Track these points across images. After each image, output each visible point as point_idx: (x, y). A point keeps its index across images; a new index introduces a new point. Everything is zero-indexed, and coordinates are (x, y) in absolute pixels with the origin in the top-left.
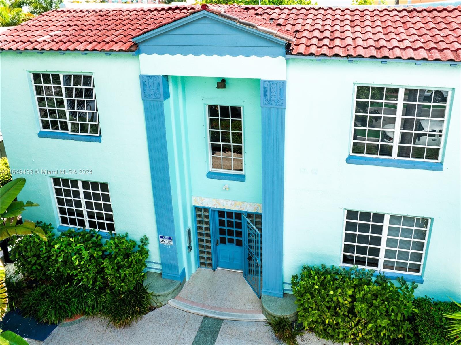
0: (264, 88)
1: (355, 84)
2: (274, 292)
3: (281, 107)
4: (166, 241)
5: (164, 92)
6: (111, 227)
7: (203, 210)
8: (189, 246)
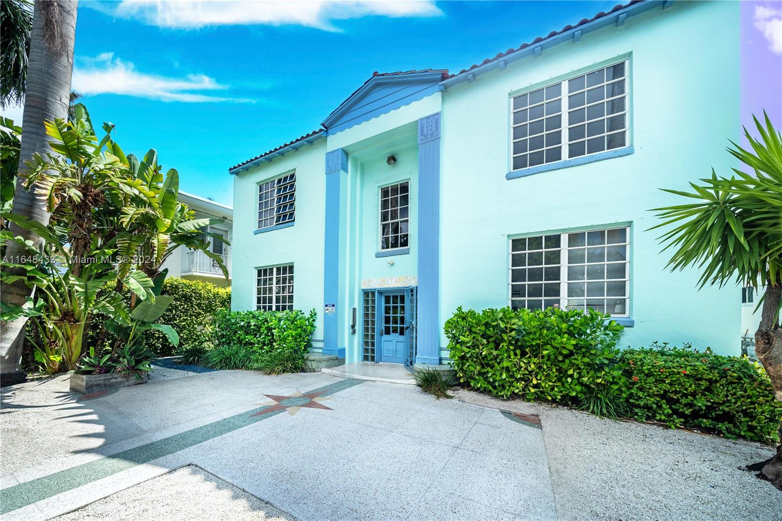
0: (421, 125)
1: (511, 96)
2: (429, 358)
3: (436, 137)
4: (330, 309)
5: (342, 165)
7: (370, 295)
8: (353, 326)
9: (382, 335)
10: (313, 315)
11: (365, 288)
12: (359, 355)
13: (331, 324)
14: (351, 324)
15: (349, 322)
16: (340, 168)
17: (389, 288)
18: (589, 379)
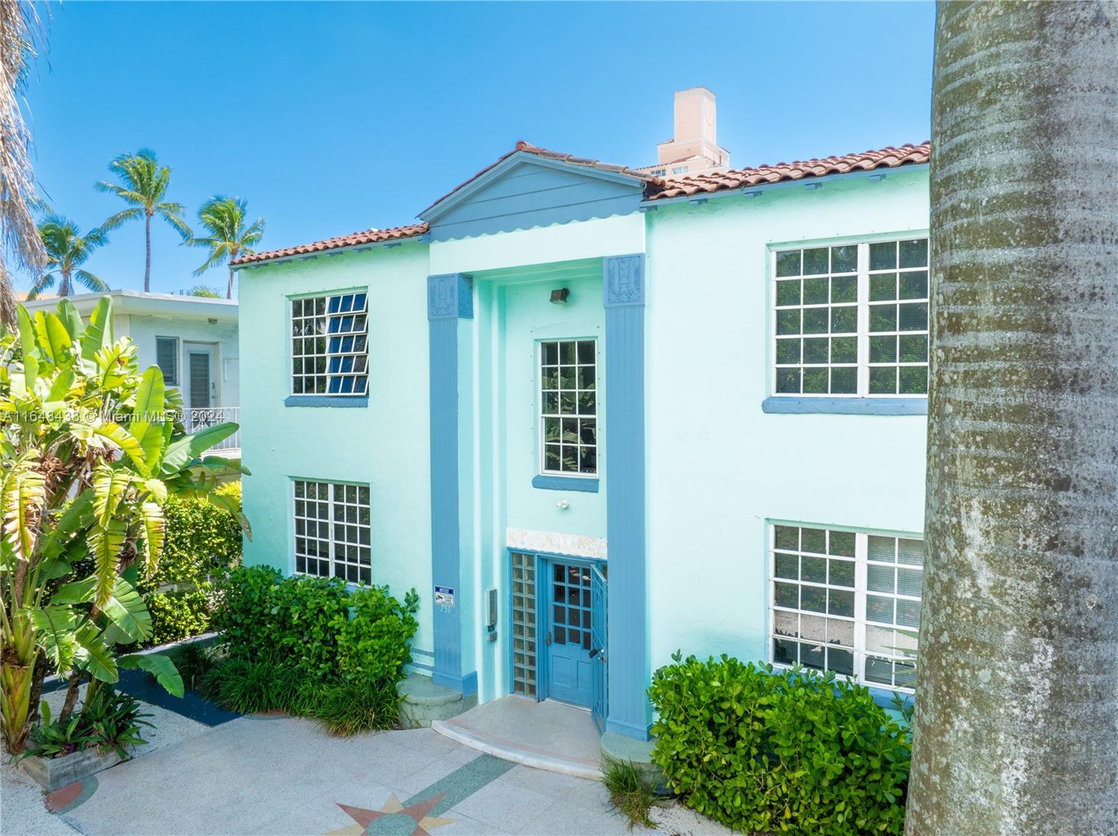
0: (609, 271)
1: (772, 248)
2: (630, 725)
3: (637, 303)
4: (445, 596)
5: (460, 304)
6: (366, 576)
7: (524, 560)
8: (491, 628)
9: (548, 643)
10: (412, 600)
11: (513, 546)
12: (504, 681)
13: (449, 623)
14: (487, 623)
15: (483, 620)
16: (456, 314)
17: (560, 554)
18: (867, 821)
